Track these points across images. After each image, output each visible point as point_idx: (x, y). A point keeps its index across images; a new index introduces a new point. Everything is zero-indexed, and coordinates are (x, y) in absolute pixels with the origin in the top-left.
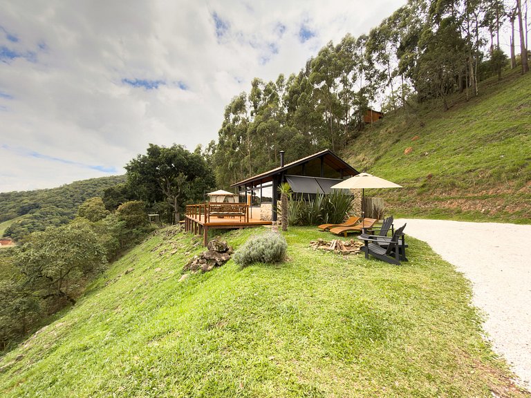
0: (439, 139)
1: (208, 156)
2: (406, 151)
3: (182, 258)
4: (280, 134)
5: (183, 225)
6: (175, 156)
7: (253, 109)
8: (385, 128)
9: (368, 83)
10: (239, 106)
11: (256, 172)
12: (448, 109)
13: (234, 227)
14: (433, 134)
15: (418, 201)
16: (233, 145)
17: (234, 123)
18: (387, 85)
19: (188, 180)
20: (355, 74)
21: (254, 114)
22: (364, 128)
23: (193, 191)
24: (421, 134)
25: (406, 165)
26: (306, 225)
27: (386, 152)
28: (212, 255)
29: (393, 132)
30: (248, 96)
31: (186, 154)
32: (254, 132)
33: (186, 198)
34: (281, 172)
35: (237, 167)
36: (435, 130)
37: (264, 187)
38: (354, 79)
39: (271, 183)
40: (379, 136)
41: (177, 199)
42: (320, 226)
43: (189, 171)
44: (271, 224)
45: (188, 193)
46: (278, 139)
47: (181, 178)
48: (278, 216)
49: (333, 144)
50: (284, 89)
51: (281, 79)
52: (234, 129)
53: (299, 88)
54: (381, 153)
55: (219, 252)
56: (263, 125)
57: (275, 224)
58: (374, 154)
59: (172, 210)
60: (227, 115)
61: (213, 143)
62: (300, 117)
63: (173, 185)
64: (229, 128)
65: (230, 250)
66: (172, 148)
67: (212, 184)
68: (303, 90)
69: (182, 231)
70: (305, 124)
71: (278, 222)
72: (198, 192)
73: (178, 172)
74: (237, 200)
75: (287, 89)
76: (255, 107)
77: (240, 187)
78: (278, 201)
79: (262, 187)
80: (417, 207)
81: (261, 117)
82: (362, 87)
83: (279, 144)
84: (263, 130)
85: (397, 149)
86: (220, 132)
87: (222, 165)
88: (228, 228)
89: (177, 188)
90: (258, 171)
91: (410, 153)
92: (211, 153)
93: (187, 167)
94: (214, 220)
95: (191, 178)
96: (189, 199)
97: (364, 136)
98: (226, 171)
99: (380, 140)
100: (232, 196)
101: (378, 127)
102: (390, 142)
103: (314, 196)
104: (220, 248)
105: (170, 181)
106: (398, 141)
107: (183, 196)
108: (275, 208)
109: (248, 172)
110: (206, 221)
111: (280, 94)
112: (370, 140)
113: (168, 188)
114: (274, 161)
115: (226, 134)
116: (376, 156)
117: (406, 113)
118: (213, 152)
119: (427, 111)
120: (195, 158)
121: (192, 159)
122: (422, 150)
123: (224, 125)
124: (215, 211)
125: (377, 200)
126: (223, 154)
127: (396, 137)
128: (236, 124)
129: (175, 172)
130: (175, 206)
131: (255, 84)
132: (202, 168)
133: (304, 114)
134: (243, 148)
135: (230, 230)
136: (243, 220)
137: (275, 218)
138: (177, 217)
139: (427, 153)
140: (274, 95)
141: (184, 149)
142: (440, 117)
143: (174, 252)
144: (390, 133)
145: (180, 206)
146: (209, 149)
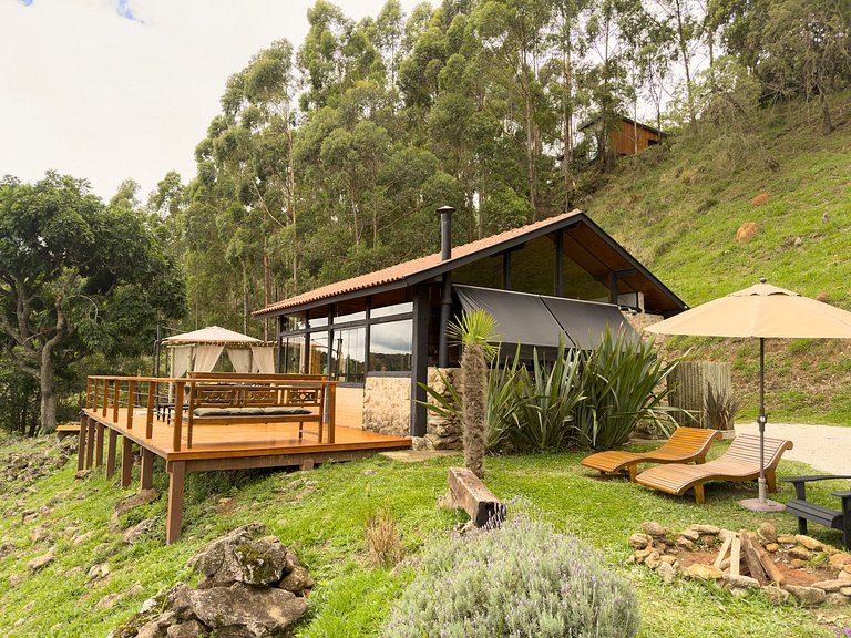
0: (825, 205)
1: (155, 221)
2: (742, 232)
3: (75, 594)
4: (390, 169)
5: (71, 441)
6: (51, 211)
7: (308, 89)
8: (674, 170)
9: (626, 47)
10: (267, 79)
11: (314, 272)
12: (833, 129)
13: (281, 463)
14: (805, 189)
15: (795, 371)
16: (245, 190)
17: (247, 125)
18: (675, 58)
19: (89, 290)
20: (595, 20)
21: (312, 105)
22: (613, 166)
23: (108, 326)
24: (774, 189)
25: (746, 271)
26: (529, 452)
27: (683, 232)
28: (229, 604)
29: (697, 181)
30: (295, 51)
31: (90, 208)
32: (311, 156)
33: (84, 349)
34: (445, 275)
35: (253, 257)
36: (811, 179)
37: (378, 321)
38: (593, 31)
39: (408, 307)
40: (658, 190)
41: (51, 350)
42: (586, 461)
43: (98, 261)
44: (406, 447)
45: (90, 332)
46: (382, 182)
47: (67, 283)
48: (432, 420)
49: (533, 206)
50: (398, 41)
51: (392, 13)
52: (247, 145)
53: (445, 42)
54: (670, 235)
55: (257, 588)
56: (341, 136)
57: (423, 446)
58: (650, 235)
59: (31, 385)
60: (231, 103)
61: (172, 179)
62: (445, 124)
63: (38, 305)
64: (230, 140)
65: (297, 575)
66: (43, 187)
67: (174, 306)
68: (455, 48)
69: (65, 461)
70: (458, 144)
71: (432, 439)
72: (125, 331)
73: (55, 264)
74: (266, 363)
75: (408, 43)
76: (317, 85)
77: (283, 320)
78: (431, 371)
79: (369, 323)
80: (794, 387)
81: (335, 113)
82: (610, 57)
83: (388, 195)
84: (341, 152)
85: (713, 224)
86: (203, 151)
87: (204, 247)
88: (262, 464)
89: (54, 315)
90: (323, 271)
91: (752, 237)
92: (164, 213)
93: (90, 249)
94: (208, 437)
95: (101, 284)
96: (91, 353)
97: (616, 187)
98: (216, 267)
99: (663, 201)
100: (246, 346)
101: (653, 166)
102: (692, 207)
103: (550, 355)
104: (259, 570)
105: (29, 290)
106: (711, 204)
107: (72, 340)
108: (420, 392)
109: (287, 274)
110: (177, 444)
111: (387, 56)
112: (635, 200)
113: (20, 316)
114: (369, 245)
115: (222, 156)
116: (658, 241)
117: (736, 130)
118: (174, 210)
119: (778, 131)
120: (120, 221)
121: (110, 224)
122: (786, 232)
123: (216, 129)
124: (212, 403)
125: (714, 369)
126: (207, 216)
127: (706, 195)
128: (254, 132)
129: (47, 263)
130: (42, 376)
131: (319, 18)
132: (140, 255)
133: (458, 114)
134: (274, 202)
135: (266, 472)
136: (311, 436)
137: (420, 427)
138: (46, 409)
139: (798, 241)
140: (371, 56)
141: (84, 192)
142: (816, 148)
143: (40, 561)
144: (687, 182)
145: (58, 372)
146: (158, 201)
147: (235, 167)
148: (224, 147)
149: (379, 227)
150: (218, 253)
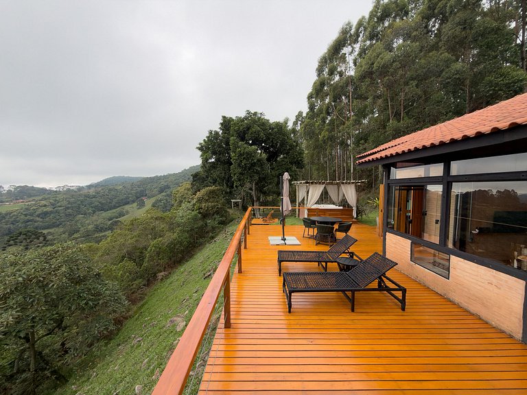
45: (267, 176)
61: (300, 114)
67: (299, 163)
96: (269, 184)
107: (262, 180)
130: (253, 194)
146: (295, 123)
147: (323, 100)
148: (318, 91)
149: (404, 109)
150: (317, 140)
